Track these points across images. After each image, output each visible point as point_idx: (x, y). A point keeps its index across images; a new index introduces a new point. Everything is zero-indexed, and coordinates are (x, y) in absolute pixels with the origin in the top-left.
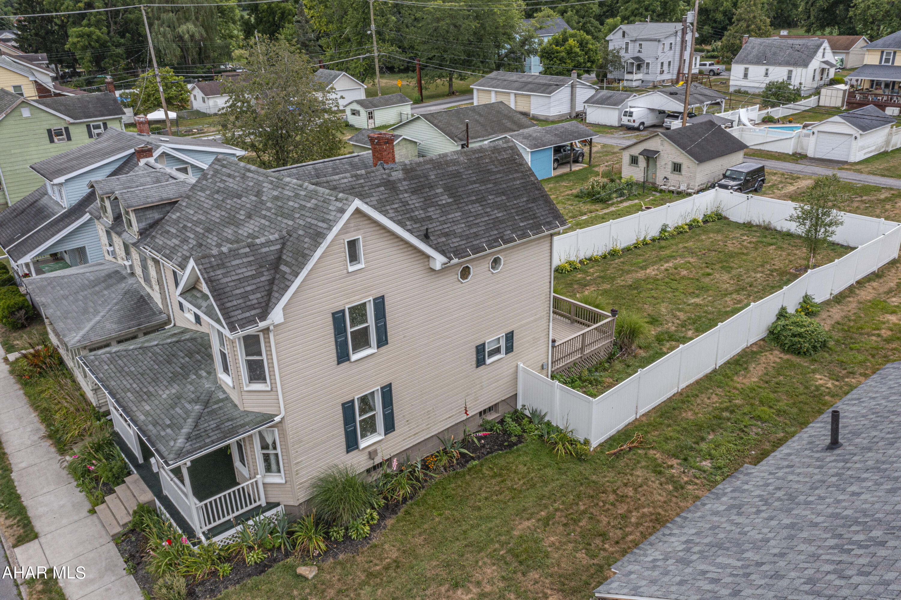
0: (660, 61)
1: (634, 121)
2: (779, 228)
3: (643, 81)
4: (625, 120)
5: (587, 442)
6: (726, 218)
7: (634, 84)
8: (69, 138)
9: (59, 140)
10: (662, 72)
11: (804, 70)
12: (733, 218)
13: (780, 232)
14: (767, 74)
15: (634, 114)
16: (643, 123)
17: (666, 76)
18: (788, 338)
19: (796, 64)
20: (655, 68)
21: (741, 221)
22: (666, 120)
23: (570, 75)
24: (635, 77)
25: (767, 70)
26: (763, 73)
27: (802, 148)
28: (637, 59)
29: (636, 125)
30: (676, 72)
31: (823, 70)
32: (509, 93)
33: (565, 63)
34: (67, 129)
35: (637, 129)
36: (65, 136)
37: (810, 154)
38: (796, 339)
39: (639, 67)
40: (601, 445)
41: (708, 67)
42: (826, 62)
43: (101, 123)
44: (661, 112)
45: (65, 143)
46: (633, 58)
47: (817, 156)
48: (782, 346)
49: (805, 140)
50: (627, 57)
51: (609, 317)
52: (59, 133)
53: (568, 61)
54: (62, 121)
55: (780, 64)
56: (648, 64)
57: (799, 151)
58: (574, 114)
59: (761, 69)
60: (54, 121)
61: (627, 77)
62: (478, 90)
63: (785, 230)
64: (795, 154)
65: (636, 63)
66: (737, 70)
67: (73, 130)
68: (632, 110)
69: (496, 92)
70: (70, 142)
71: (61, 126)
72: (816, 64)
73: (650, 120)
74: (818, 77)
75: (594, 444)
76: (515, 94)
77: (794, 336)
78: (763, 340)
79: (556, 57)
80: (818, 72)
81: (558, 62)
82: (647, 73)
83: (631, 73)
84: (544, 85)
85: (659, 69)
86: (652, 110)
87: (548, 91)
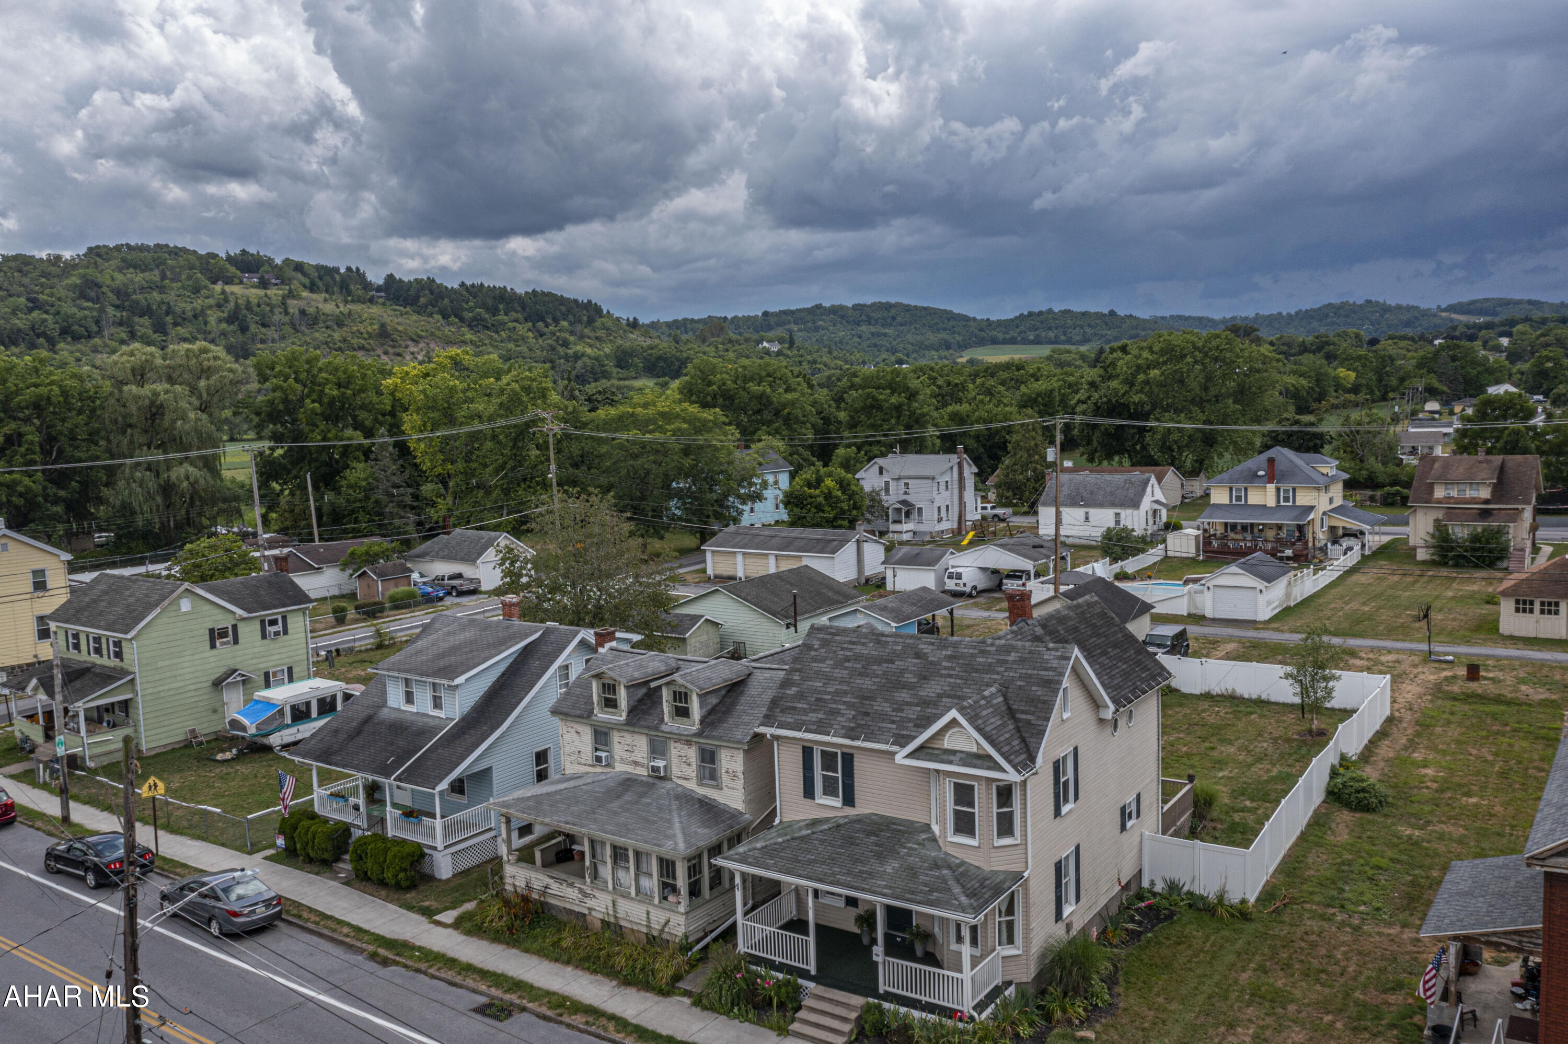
0: (936, 505)
1: (965, 585)
2: (1246, 696)
3: (915, 533)
4: (951, 585)
5: (1243, 901)
6: (1177, 691)
7: (906, 537)
8: (236, 641)
9: (223, 644)
10: (940, 520)
11: (1136, 512)
12: (1185, 690)
13: (1250, 700)
14: (1087, 518)
15: (964, 576)
16: (975, 588)
17: (945, 525)
18: (1353, 795)
19: (1122, 505)
20: (929, 513)
21: (1197, 691)
22: (1005, 581)
23: (854, 528)
24: (906, 527)
25: (1087, 513)
26: (1083, 518)
27: (1196, 608)
28: (904, 502)
29: (968, 589)
30: (956, 518)
31: (1155, 511)
32: (767, 555)
33: (823, 511)
34: (235, 627)
35: (970, 596)
36: (230, 638)
37: (1209, 614)
38: (1361, 795)
39: (908, 514)
40: (1258, 900)
41: (989, 511)
42: (1157, 502)
43: (279, 617)
44: (995, 572)
45: (230, 648)
46: (900, 502)
47: (1217, 616)
48: (1348, 805)
49: (1198, 598)
50: (891, 500)
51: (1186, 784)
52: (223, 633)
53: (827, 509)
54: (230, 616)
55: (1101, 505)
56: (920, 509)
57: (1193, 611)
58: (863, 581)
59: (1079, 513)
60: (220, 617)
61: (893, 527)
62: (713, 552)
63: (1254, 697)
64: (1190, 615)
65: (904, 509)
66: (1046, 515)
67: (243, 629)
68: (959, 570)
69: (744, 554)
70: (236, 647)
71: (228, 623)
72: (1146, 504)
73: (982, 582)
74: (1151, 522)
75: (1252, 900)
76: (776, 556)
77: (1358, 792)
78: (1324, 802)
79: (811, 504)
80: (1150, 514)
81: (814, 510)
82: (920, 522)
83: (900, 522)
84: (819, 541)
85: (936, 517)
86: (984, 569)
87: (828, 549)
